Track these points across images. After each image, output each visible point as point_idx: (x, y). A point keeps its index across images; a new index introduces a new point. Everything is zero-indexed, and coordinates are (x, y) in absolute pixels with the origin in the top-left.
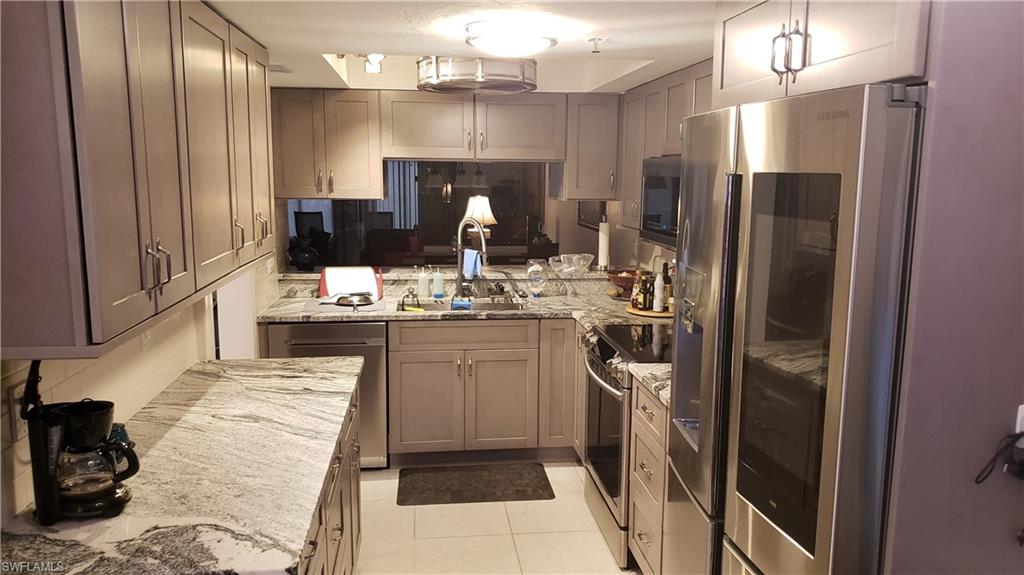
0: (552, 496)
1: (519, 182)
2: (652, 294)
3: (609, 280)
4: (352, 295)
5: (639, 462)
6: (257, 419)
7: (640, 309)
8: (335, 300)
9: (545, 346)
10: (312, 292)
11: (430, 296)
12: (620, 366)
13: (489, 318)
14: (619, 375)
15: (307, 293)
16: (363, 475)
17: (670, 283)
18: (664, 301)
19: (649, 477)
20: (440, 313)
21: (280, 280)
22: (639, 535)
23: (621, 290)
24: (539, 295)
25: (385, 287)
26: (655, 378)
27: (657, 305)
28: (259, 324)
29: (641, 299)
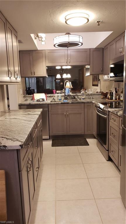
0: (89, 145)
1: (78, 80)
2: (113, 96)
3: (101, 95)
4: (40, 99)
5: (111, 133)
6: (16, 119)
7: (110, 100)
8: (36, 101)
9: (86, 110)
10: (31, 99)
11: (58, 100)
12: (106, 110)
13: (72, 103)
14: (106, 112)
15: (30, 100)
16: (43, 141)
17: (117, 93)
18: (116, 97)
19: (114, 136)
20: (60, 102)
21: (24, 97)
22: (112, 151)
23: (104, 97)
24: (84, 99)
25: (47, 98)
26: (116, 111)
27: (114, 98)
28: (19, 105)
29: (110, 97)
